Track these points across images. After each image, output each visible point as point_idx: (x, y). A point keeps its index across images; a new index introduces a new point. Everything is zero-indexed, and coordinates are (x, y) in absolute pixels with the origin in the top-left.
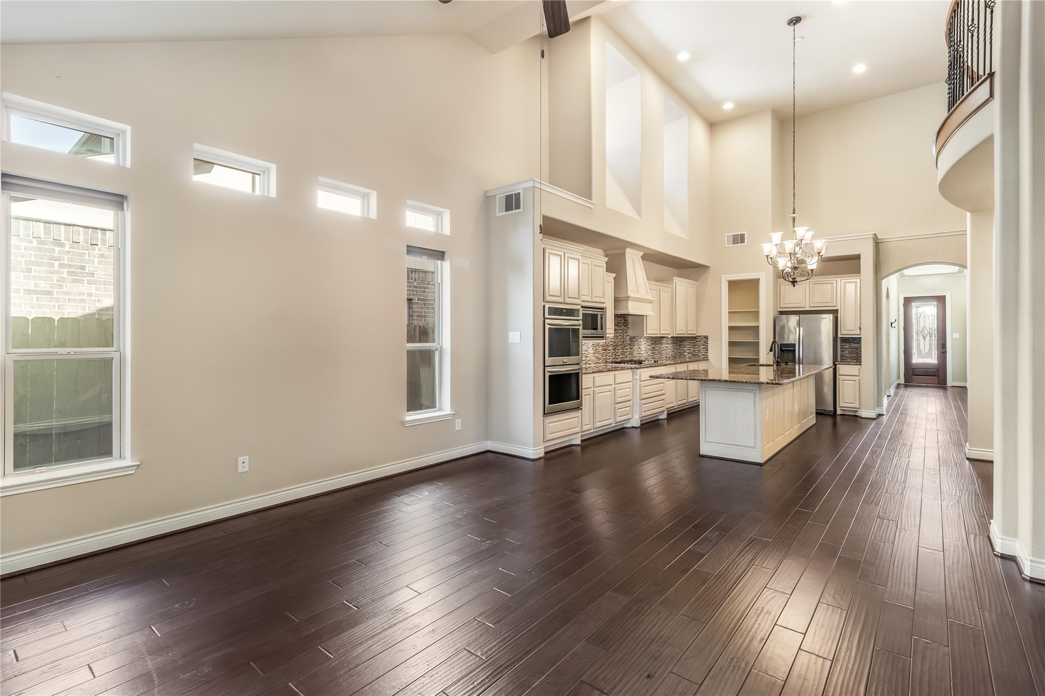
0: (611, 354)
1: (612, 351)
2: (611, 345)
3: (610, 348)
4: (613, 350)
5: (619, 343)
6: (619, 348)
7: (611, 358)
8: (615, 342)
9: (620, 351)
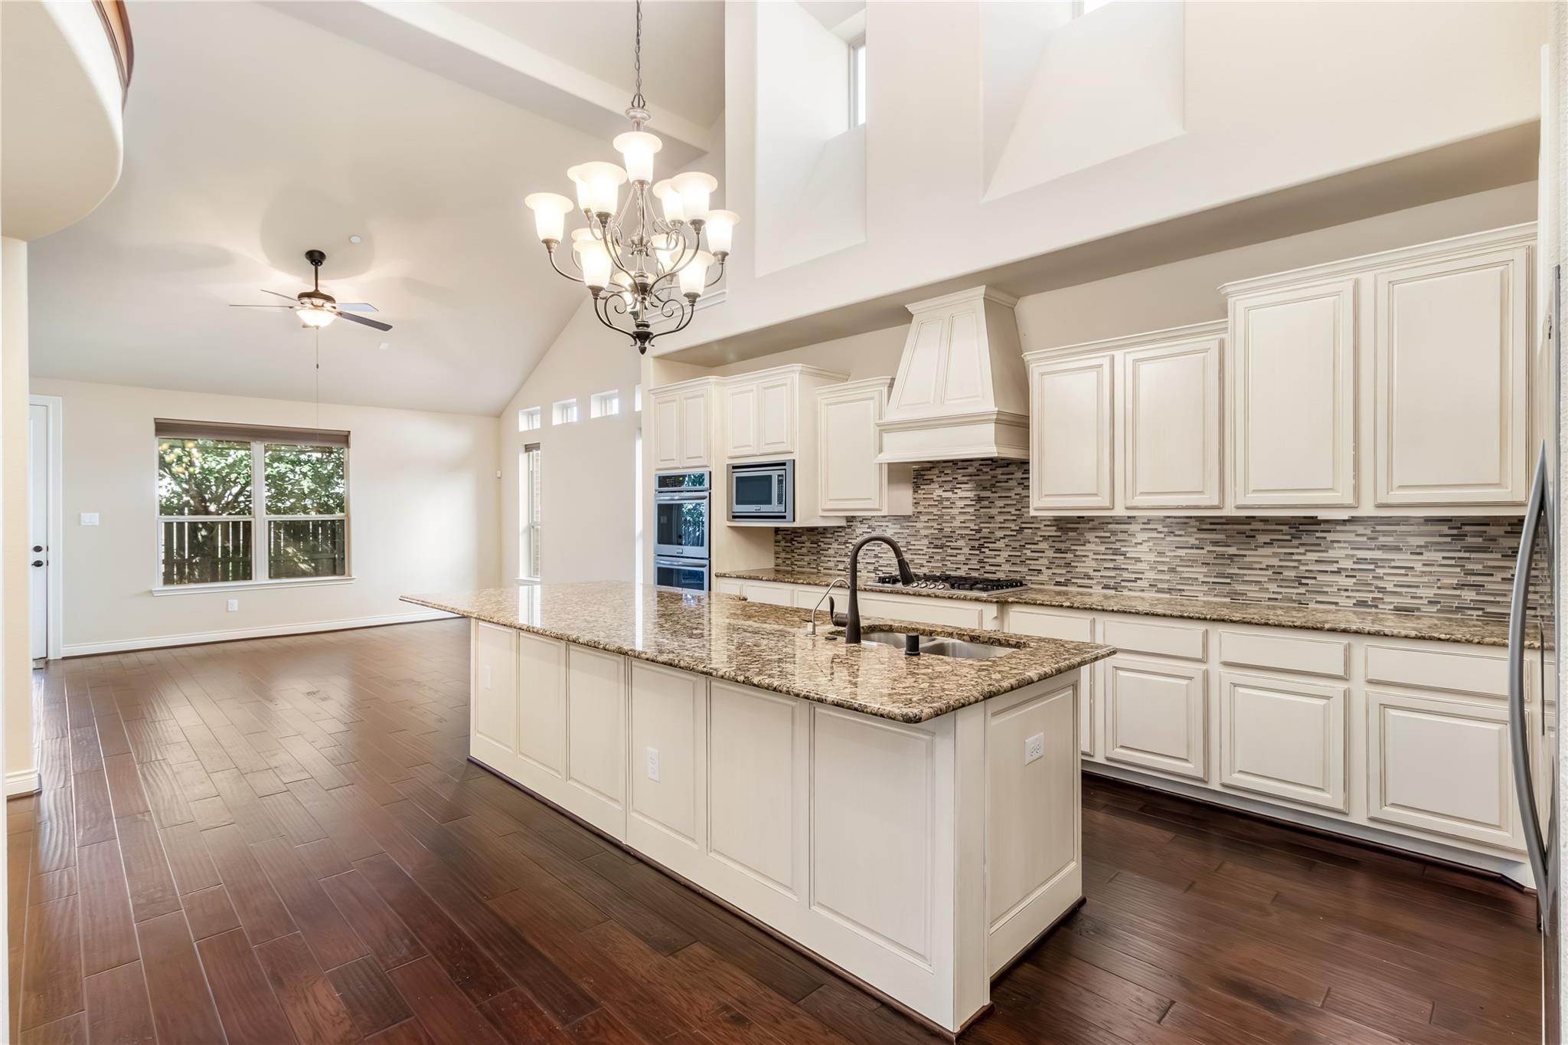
0: (961, 558)
1: (966, 550)
2: (962, 537)
3: (961, 543)
4: (973, 548)
5: (999, 534)
6: (1000, 544)
7: (966, 568)
8: (979, 531)
9: (1005, 554)
